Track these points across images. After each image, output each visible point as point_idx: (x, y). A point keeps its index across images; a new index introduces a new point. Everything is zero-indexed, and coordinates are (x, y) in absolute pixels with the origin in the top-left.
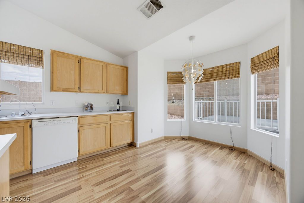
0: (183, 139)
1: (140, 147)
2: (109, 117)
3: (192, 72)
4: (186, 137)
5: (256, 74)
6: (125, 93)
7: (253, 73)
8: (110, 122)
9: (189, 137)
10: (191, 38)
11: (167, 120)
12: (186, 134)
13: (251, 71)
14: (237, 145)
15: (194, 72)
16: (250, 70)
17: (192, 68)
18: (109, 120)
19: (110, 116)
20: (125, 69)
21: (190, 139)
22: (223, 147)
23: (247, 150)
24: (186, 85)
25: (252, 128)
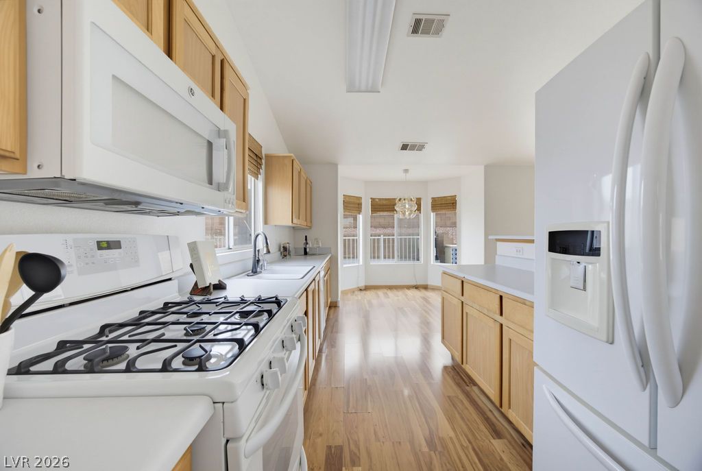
5: (435, 213)
7: (433, 212)
9: (366, 286)
12: (362, 284)
13: (432, 209)
21: (367, 288)
22: (409, 287)
23: (427, 285)
24: (361, 216)
25: (432, 263)
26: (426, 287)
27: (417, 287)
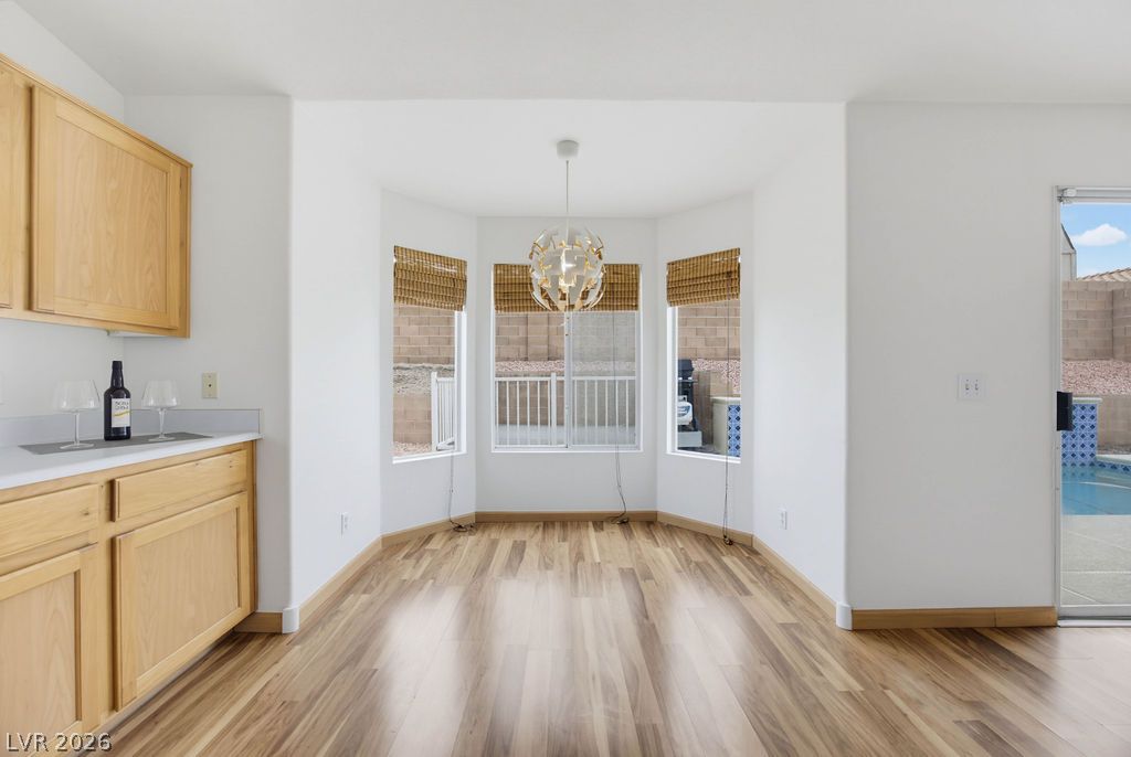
0: (459, 528)
1: (305, 633)
2: (104, 491)
3: (564, 270)
4: (469, 517)
5: (677, 307)
6: (175, 322)
7: (672, 303)
8: (112, 529)
9: (478, 515)
10: (567, 147)
11: (394, 462)
12: (465, 508)
13: (669, 297)
14: (633, 506)
15: (569, 271)
16: (665, 295)
17: (563, 255)
18: (104, 514)
19: (112, 484)
20: (175, 171)
21: (482, 522)
22: (599, 521)
23: (655, 514)
24: (464, 314)
25: (669, 451)
26: (650, 522)
27: (624, 521)
